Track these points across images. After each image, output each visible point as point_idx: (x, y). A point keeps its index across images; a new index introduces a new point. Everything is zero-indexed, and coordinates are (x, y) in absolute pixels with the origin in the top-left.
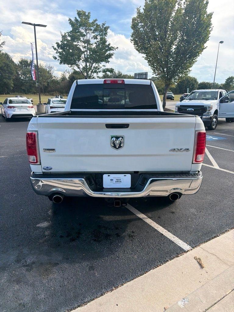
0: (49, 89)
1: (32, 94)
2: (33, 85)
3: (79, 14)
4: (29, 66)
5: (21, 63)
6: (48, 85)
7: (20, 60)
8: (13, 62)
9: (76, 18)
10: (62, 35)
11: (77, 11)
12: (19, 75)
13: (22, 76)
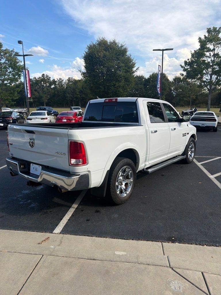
0: (197, 101)
1: (180, 106)
2: (182, 98)
3: (209, 31)
4: (181, 82)
5: (175, 80)
6: (196, 98)
7: (174, 78)
8: (168, 80)
9: (205, 36)
10: (191, 54)
11: (207, 29)
12: (171, 90)
13: (174, 91)
